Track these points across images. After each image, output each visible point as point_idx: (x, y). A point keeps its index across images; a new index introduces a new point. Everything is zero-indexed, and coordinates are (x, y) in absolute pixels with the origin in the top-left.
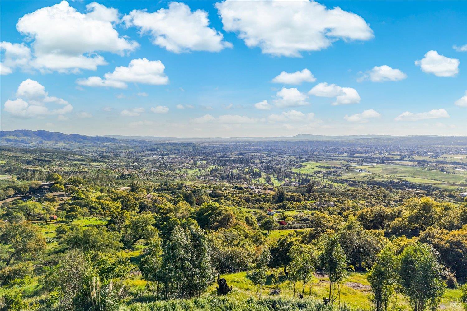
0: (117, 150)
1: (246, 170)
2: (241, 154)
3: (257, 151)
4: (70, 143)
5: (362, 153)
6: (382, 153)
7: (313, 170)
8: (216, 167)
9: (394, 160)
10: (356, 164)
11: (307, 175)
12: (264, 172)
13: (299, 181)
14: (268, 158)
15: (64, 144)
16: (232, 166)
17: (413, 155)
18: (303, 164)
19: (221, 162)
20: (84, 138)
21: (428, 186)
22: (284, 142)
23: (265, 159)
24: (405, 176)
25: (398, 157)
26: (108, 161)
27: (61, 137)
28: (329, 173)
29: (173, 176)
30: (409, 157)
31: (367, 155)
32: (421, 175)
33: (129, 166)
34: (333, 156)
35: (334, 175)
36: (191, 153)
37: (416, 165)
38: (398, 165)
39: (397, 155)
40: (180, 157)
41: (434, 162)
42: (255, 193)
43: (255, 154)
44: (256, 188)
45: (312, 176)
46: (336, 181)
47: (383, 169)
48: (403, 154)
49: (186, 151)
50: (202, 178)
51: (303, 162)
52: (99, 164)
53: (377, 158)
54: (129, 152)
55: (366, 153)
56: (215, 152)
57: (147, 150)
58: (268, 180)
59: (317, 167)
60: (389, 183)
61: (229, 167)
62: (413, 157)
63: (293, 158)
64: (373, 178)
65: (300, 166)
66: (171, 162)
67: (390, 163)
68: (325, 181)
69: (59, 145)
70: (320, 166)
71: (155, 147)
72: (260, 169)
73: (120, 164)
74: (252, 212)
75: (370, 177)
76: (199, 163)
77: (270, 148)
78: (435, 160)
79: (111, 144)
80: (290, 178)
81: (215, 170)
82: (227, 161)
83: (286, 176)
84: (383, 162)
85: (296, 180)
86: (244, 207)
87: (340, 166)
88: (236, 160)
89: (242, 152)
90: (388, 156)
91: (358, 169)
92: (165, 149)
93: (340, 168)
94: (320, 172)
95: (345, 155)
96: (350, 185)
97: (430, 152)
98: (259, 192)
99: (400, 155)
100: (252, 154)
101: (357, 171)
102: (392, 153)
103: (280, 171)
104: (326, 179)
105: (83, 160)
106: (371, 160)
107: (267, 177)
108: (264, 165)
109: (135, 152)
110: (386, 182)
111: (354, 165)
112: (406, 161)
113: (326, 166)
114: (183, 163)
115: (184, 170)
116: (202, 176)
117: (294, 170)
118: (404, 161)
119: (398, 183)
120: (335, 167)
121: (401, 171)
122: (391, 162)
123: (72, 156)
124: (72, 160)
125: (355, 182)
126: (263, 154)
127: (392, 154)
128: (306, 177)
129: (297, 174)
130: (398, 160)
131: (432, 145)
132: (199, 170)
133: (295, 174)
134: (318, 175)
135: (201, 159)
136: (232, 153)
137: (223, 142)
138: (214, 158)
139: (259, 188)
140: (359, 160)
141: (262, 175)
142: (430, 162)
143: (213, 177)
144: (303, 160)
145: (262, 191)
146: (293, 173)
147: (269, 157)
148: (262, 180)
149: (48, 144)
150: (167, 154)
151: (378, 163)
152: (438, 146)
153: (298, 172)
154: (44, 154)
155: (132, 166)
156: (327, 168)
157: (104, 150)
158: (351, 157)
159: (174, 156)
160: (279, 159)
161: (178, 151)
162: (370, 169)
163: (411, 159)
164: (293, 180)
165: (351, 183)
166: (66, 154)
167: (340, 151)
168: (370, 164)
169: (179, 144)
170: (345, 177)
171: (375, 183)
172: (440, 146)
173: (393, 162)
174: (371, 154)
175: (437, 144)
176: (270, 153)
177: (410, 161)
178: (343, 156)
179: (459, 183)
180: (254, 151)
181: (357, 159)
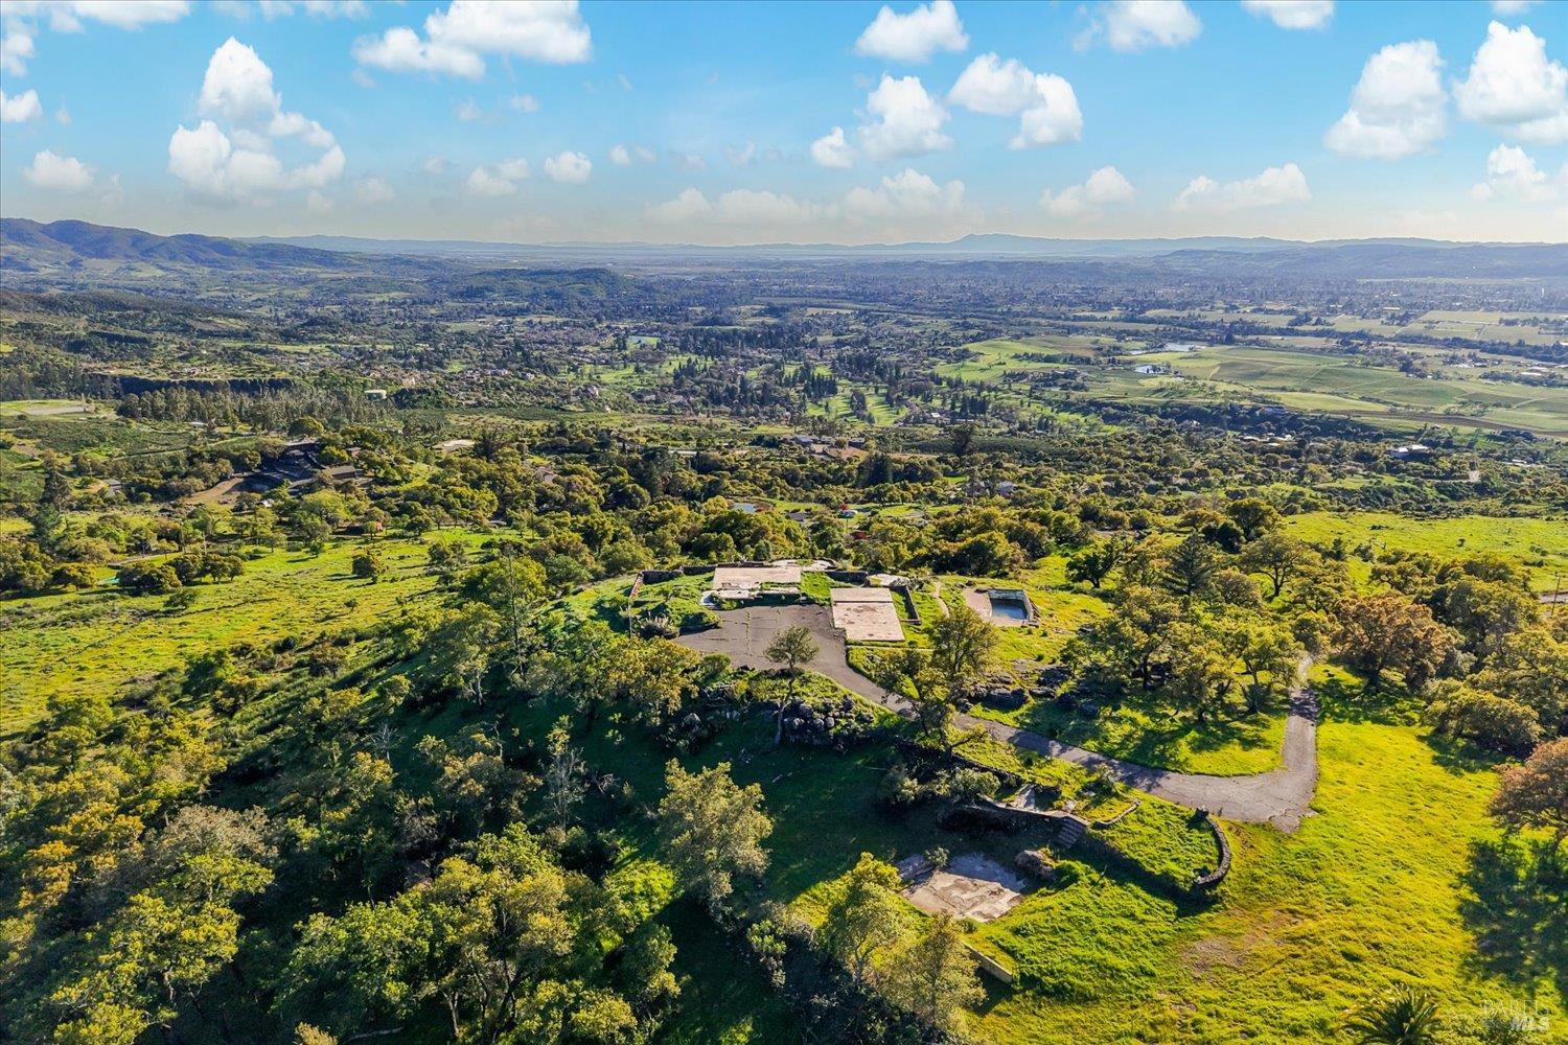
0: (351, 297)
1: (790, 370)
2: (772, 311)
3: (824, 301)
4: (179, 266)
5: (1169, 307)
6: (1234, 308)
7: (999, 371)
8: (689, 361)
9: (1266, 331)
10: (1143, 344)
11: (981, 387)
12: (846, 377)
13: (953, 407)
14: (862, 327)
15: (159, 273)
16: (743, 357)
17: (1334, 312)
18: (973, 347)
19: (705, 341)
20: (224, 247)
21: (1339, 421)
22: (917, 264)
23: (852, 331)
24: (1283, 389)
25: (1283, 321)
26: (331, 337)
27: (143, 246)
28: (1049, 380)
29: (556, 391)
30: (1318, 322)
31: (1185, 314)
32: (1334, 385)
33: (407, 356)
34: (1076, 319)
35: (1064, 387)
36: (602, 305)
37: (1331, 351)
38: (1277, 348)
39: (1281, 312)
40: (565, 324)
41: (1390, 340)
42: (811, 457)
43: (820, 311)
44: (815, 442)
45: (996, 389)
46: (1066, 406)
47: (1222, 365)
48: (1301, 310)
49: (586, 300)
50: (647, 398)
51: (975, 339)
52: (305, 349)
53: (1213, 325)
54: (392, 304)
55: (1183, 306)
56: (685, 303)
57: (453, 296)
58: (858, 405)
59: (1016, 357)
60: (1227, 412)
61: (733, 360)
62: (1330, 320)
63: (942, 325)
64: (1182, 394)
65: (963, 356)
66: (541, 342)
67: (1252, 342)
68: (1034, 407)
69: (140, 275)
70: (1026, 354)
71: (476, 283)
72: (834, 368)
73: (373, 347)
74: (802, 511)
75: (1174, 390)
76: (632, 343)
77: (870, 289)
78: (1399, 330)
79: (325, 274)
80: (927, 399)
81: (689, 371)
82: (725, 337)
83: (915, 391)
84: (1230, 341)
85: (943, 404)
86: (782, 499)
87: (1090, 354)
88: (756, 333)
89: (777, 302)
90: (1249, 318)
91: (1144, 363)
92: (511, 292)
93: (1088, 361)
94: (1021, 376)
95: (1116, 312)
96: (1108, 419)
97: (1392, 303)
98: (824, 453)
99: (1292, 312)
100: (811, 311)
101: (1140, 370)
102: (1269, 305)
103: (898, 372)
104: (1037, 398)
105: (247, 335)
106: (1192, 332)
107: (855, 393)
108: (848, 351)
109: (414, 303)
110: (1218, 408)
111: (1136, 350)
112: (1304, 334)
113: (1046, 352)
114: (579, 344)
115: (587, 371)
116: (648, 393)
117: (943, 369)
118: (1297, 334)
119: (1252, 411)
120: (1072, 359)
121: (1276, 369)
122: (1254, 337)
123: (209, 321)
124: (210, 334)
125: (1124, 408)
126: (844, 312)
127: (1267, 312)
128: (976, 390)
129: (949, 382)
130: (1281, 332)
131: (1405, 275)
132: (637, 370)
133: (944, 384)
134: (1015, 387)
135: (639, 331)
136: (743, 309)
137: (709, 265)
138: (683, 326)
139: (823, 443)
140: (1156, 331)
141: (839, 388)
142: (1379, 338)
143: (684, 394)
144: (973, 332)
145: (833, 452)
146: (939, 381)
147: (866, 321)
148: (838, 404)
149: (102, 272)
150: (521, 312)
151: (1212, 342)
152: (1423, 280)
153: (954, 376)
154: (115, 314)
155: (414, 354)
156: (1048, 359)
157: (303, 293)
158: (1132, 320)
159: (547, 319)
160: (898, 330)
161: (557, 301)
162: (1184, 364)
163: (1320, 327)
164: (937, 403)
165: (1112, 411)
166: (188, 312)
167: (1102, 298)
168: (1185, 348)
169: (559, 274)
170: (1097, 393)
171: (1185, 413)
172: (1430, 280)
173: (1261, 337)
174: (1197, 312)
175: (1424, 274)
176: (869, 308)
177: (1318, 334)
178: (1105, 319)
179: (1440, 410)
180: (816, 301)
181: (1151, 327)
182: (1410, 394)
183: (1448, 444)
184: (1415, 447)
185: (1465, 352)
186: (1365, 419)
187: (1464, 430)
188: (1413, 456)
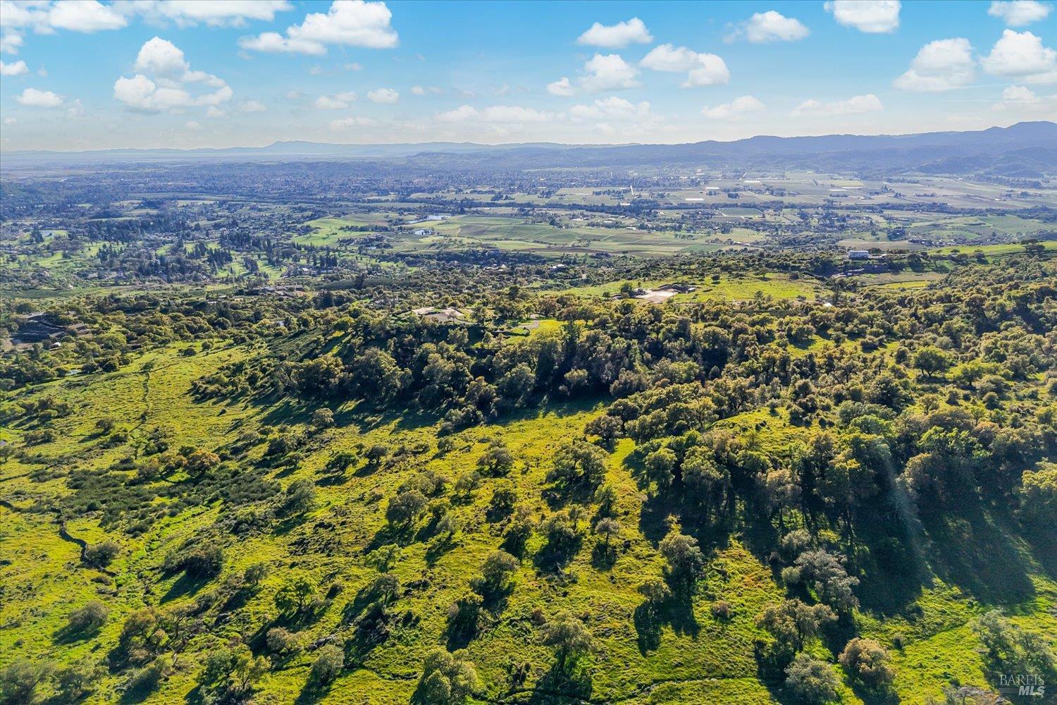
1: (190, 247)
2: (149, 204)
3: (188, 195)
5: (423, 191)
6: (461, 190)
7: (335, 238)
9: (480, 205)
10: (415, 217)
11: (328, 249)
12: (233, 249)
13: (315, 264)
14: (226, 213)
16: (146, 240)
17: (513, 191)
18: (312, 223)
23: (221, 217)
24: (496, 239)
25: (487, 198)
28: (368, 243)
30: (507, 198)
31: (433, 196)
32: (519, 235)
34: (369, 201)
35: (378, 246)
37: (516, 215)
38: (487, 215)
39: (486, 192)
41: (543, 207)
43: (189, 202)
45: (337, 250)
46: (384, 258)
47: (462, 227)
48: (497, 191)
50: (91, 276)
51: (311, 218)
53: (451, 202)
55: (432, 190)
56: (72, 201)
58: (251, 267)
59: (341, 229)
60: (471, 255)
61: (139, 243)
62: (512, 196)
63: (284, 209)
64: (446, 247)
65: (307, 230)
67: (474, 212)
68: (364, 260)
70: (345, 226)
72: (220, 243)
75: (441, 245)
76: (46, 236)
77: (219, 184)
78: (547, 201)
80: (296, 259)
81: (110, 254)
82: (125, 227)
83: (286, 255)
84: (462, 212)
85: (308, 262)
87: (386, 225)
88: (148, 222)
89: (150, 196)
90: (470, 197)
91: (420, 228)
93: (386, 229)
94: (350, 241)
95: (392, 196)
96: (409, 264)
97: (541, 184)
99: (492, 192)
100: (181, 203)
101: (417, 233)
102: (479, 188)
103: (269, 243)
104: (365, 254)
106: (439, 207)
107: (246, 259)
108: (225, 231)
110: (466, 253)
111: (411, 220)
112: (501, 205)
113: (360, 225)
117: (297, 239)
118: (498, 205)
119: (484, 253)
120: (376, 229)
121: (490, 228)
122: (475, 209)
125: (417, 257)
126: (208, 202)
127: (480, 192)
128: (325, 252)
129: (306, 248)
130: (488, 205)
131: (546, 166)
133: (303, 249)
134: (349, 248)
136: (125, 203)
137: (71, 168)
140: (420, 207)
141: (233, 257)
142: (538, 206)
143: (117, 270)
144: (310, 213)
146: (299, 248)
147: (228, 209)
148: (237, 267)
151: (453, 213)
152: (556, 169)
153: (308, 243)
156: (362, 229)
158: (403, 201)
160: (254, 214)
162: (441, 228)
163: (508, 201)
164: (303, 262)
165: (411, 259)
167: (382, 186)
168: (439, 217)
170: (398, 248)
171: (450, 257)
172: (558, 169)
173: (479, 209)
174: (440, 194)
175: (556, 166)
176: (225, 199)
177: (507, 205)
178: (387, 201)
179: (570, 245)
180: (182, 195)
181: (417, 205)
182: (556, 237)
183: (575, 263)
184: (560, 265)
185: (577, 212)
186: (538, 253)
187: (581, 254)
188: (559, 270)
